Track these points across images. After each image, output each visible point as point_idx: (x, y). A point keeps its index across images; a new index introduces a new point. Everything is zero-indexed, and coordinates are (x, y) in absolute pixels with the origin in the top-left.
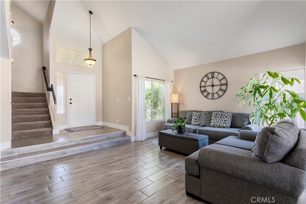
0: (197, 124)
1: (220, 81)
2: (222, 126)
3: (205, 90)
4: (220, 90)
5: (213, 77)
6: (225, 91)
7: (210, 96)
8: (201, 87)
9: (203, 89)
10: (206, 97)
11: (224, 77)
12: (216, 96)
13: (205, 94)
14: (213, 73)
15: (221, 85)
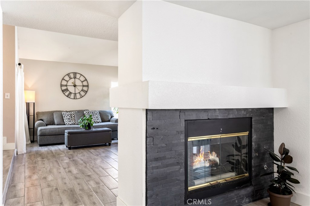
0: (72, 124)
1: (82, 82)
2: (97, 122)
3: (67, 90)
4: (82, 90)
5: (75, 78)
6: (87, 92)
7: (72, 96)
8: (61, 85)
9: (64, 88)
10: (67, 96)
11: (86, 80)
12: (78, 96)
13: (67, 93)
14: (75, 74)
15: (83, 86)
